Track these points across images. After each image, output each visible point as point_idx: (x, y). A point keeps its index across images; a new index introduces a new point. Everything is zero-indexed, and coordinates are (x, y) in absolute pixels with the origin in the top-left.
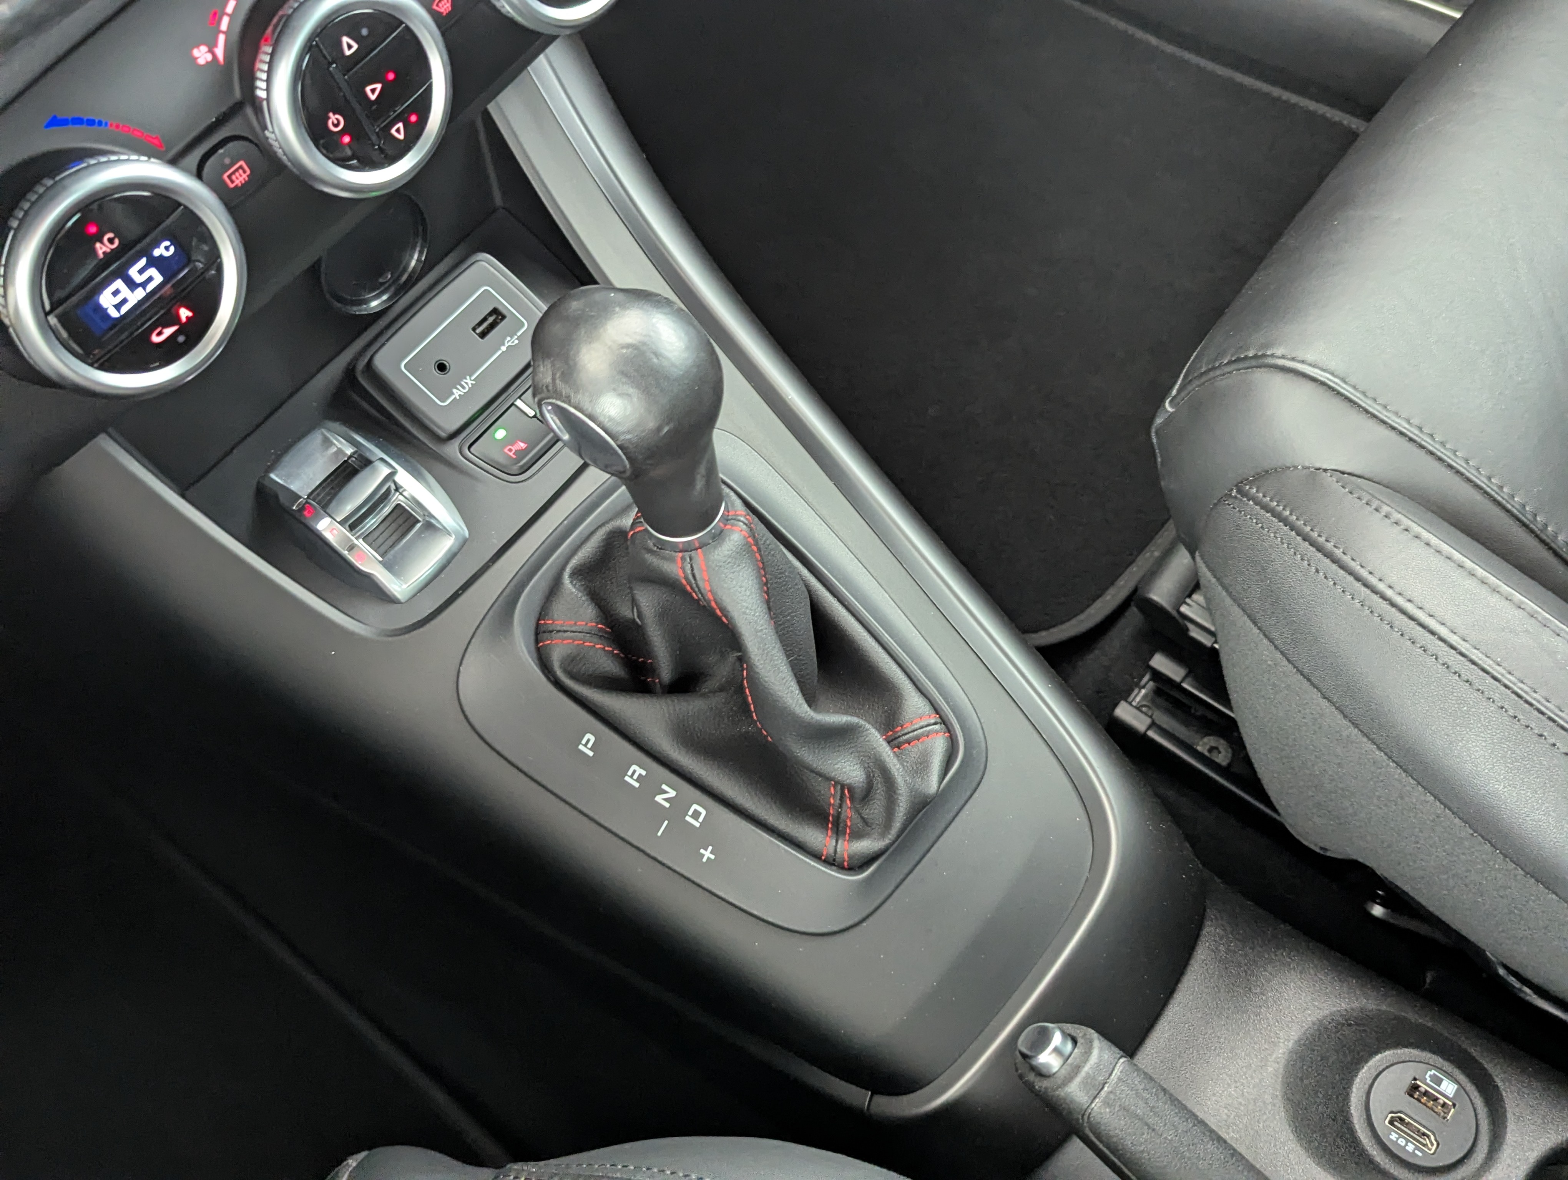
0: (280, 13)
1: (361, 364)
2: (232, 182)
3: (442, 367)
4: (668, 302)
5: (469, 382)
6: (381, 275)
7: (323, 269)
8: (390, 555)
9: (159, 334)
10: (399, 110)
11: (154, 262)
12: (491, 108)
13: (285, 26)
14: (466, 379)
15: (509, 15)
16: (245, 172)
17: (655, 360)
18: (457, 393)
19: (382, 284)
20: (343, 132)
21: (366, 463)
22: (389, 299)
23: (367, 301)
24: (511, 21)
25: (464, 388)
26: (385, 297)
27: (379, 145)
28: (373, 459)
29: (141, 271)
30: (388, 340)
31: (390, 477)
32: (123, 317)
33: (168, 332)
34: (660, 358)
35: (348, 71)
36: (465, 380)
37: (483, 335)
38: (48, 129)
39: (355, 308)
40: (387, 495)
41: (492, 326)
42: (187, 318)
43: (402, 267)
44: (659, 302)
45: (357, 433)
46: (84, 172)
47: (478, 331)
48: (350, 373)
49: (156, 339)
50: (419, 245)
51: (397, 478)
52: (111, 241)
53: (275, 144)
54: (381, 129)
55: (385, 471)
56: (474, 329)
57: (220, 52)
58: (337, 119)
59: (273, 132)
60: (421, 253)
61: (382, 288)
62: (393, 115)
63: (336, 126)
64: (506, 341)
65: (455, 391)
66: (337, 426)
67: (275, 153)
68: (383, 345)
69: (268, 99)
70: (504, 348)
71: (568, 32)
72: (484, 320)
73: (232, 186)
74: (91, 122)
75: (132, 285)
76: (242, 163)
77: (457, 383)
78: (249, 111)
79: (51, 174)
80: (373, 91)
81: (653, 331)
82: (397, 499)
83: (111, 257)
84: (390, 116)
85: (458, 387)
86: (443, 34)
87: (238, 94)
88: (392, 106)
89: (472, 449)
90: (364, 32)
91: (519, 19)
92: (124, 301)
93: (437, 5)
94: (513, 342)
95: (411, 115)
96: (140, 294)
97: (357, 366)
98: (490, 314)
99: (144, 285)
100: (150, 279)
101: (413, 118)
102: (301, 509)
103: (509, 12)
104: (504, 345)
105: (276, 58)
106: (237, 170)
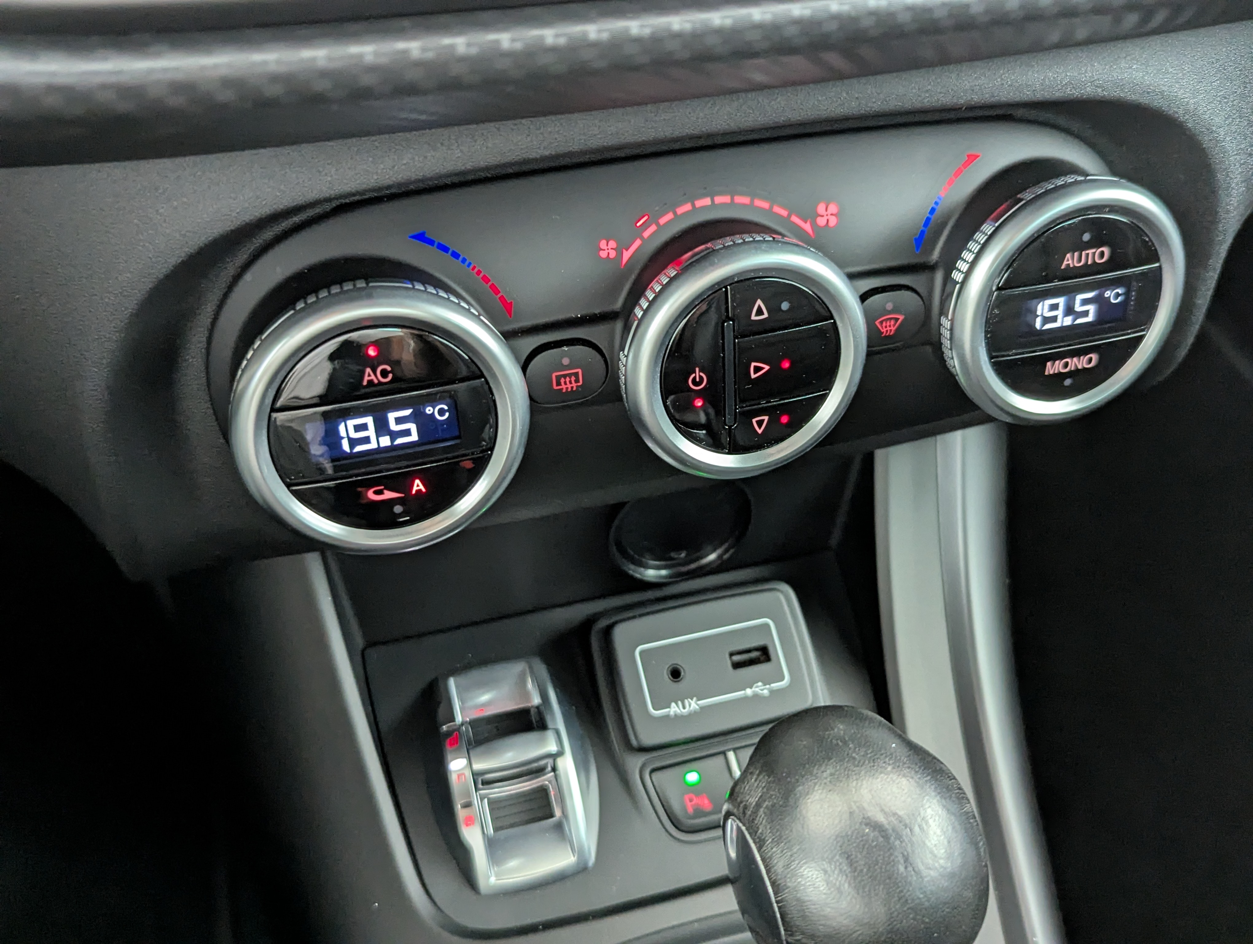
0: (709, 245)
1: (603, 623)
2: (559, 384)
3: (676, 674)
4: (961, 797)
5: (693, 705)
6: (678, 549)
7: (621, 515)
8: (503, 833)
9: (379, 492)
10: (774, 402)
11: (418, 417)
12: (879, 454)
13: (705, 257)
14: (692, 699)
15: (953, 370)
16: (577, 381)
17: (902, 868)
18: (674, 709)
19: (672, 559)
20: (699, 394)
21: (542, 726)
22: (665, 577)
23: (647, 567)
24: (951, 377)
25: (684, 708)
26: (664, 572)
27: (730, 427)
28: (550, 724)
29: (399, 421)
30: (641, 615)
31: (554, 756)
32: (352, 456)
33: (389, 495)
34: (910, 869)
35: (743, 336)
36: (690, 700)
37: (737, 666)
38: (411, 239)
39: (632, 567)
40: (540, 771)
41: (752, 662)
42: (419, 491)
43: (698, 554)
44: (948, 789)
45: (555, 687)
46: (404, 292)
47: (736, 658)
48: (588, 623)
49: (371, 495)
50: (730, 541)
51: (560, 762)
52: (384, 373)
53: (623, 369)
54: (742, 414)
55: (553, 748)
56: (731, 654)
57: (627, 255)
58: (701, 377)
59: (627, 356)
60: (726, 551)
61: (669, 563)
62: (763, 404)
63: (695, 382)
64: (755, 685)
65: (673, 704)
66: (542, 670)
67: (619, 378)
68: (634, 617)
69: (640, 321)
70: (749, 692)
71: (1009, 420)
72: (748, 651)
73: (555, 387)
74: (455, 255)
75: (382, 428)
76: (580, 371)
77: (681, 698)
78: (619, 325)
79: (367, 278)
80: (757, 369)
81: (920, 826)
82: (546, 779)
83: (375, 390)
84: (760, 404)
85: (680, 703)
86: (870, 354)
87: (618, 304)
88: (769, 396)
89: (654, 776)
90: (785, 306)
91: (962, 379)
92: (367, 440)
93: (881, 322)
94: (762, 690)
95: (784, 414)
96: (385, 441)
97: (599, 622)
98: (756, 649)
99: (394, 435)
100: (407, 433)
101: (785, 419)
102: (449, 734)
103: (954, 367)
104: (751, 688)
105: (675, 283)
106: (570, 375)
